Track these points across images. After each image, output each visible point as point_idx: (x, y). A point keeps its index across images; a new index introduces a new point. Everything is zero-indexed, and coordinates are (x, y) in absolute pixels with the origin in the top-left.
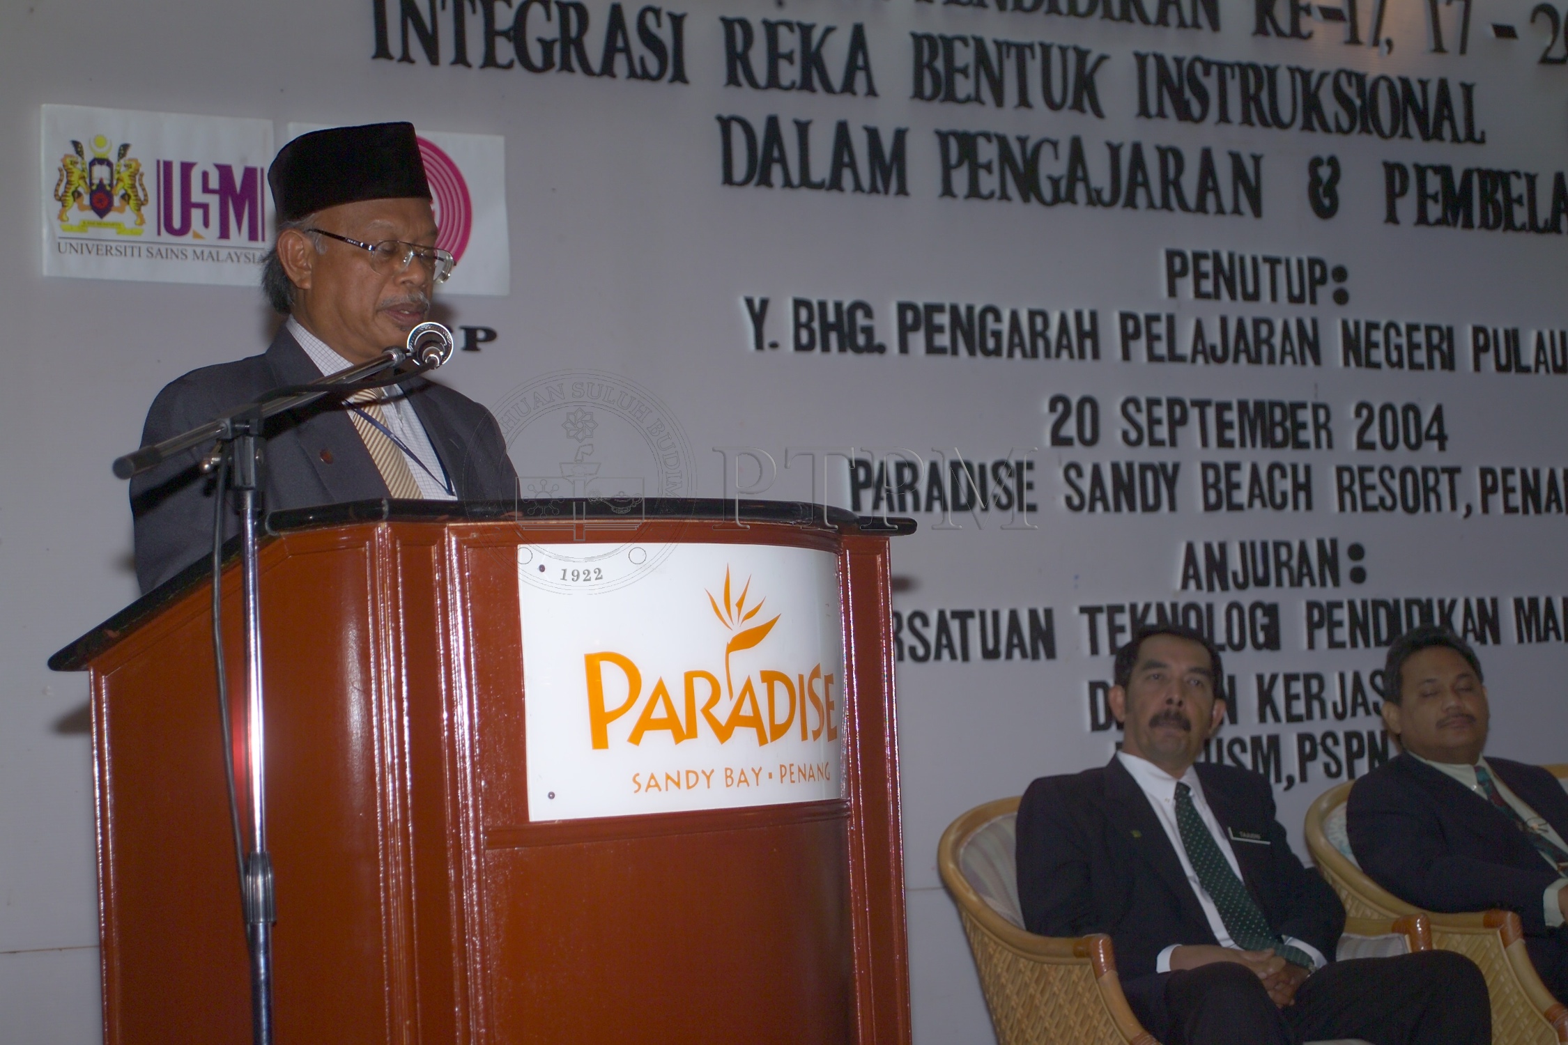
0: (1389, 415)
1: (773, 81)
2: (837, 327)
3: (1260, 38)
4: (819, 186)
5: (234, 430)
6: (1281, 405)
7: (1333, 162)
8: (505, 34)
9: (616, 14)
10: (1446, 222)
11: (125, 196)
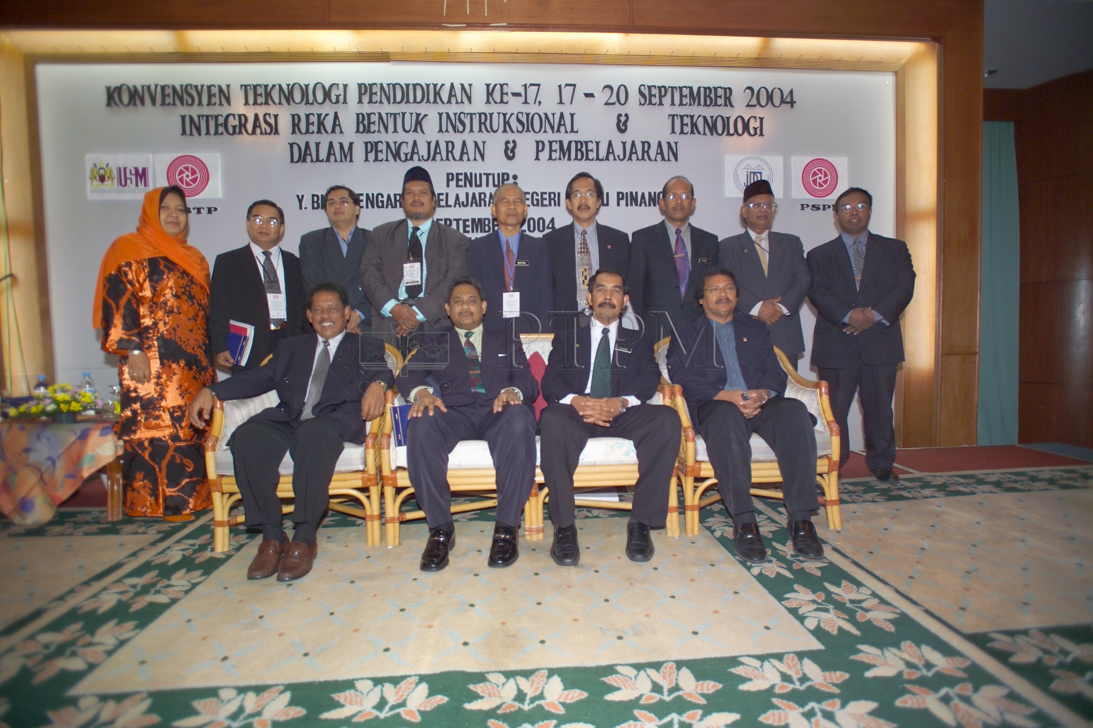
1: (307, 132)
3: (487, 104)
4: (324, 161)
7: (514, 142)
8: (221, 125)
9: (256, 116)
10: (560, 159)
11: (109, 178)
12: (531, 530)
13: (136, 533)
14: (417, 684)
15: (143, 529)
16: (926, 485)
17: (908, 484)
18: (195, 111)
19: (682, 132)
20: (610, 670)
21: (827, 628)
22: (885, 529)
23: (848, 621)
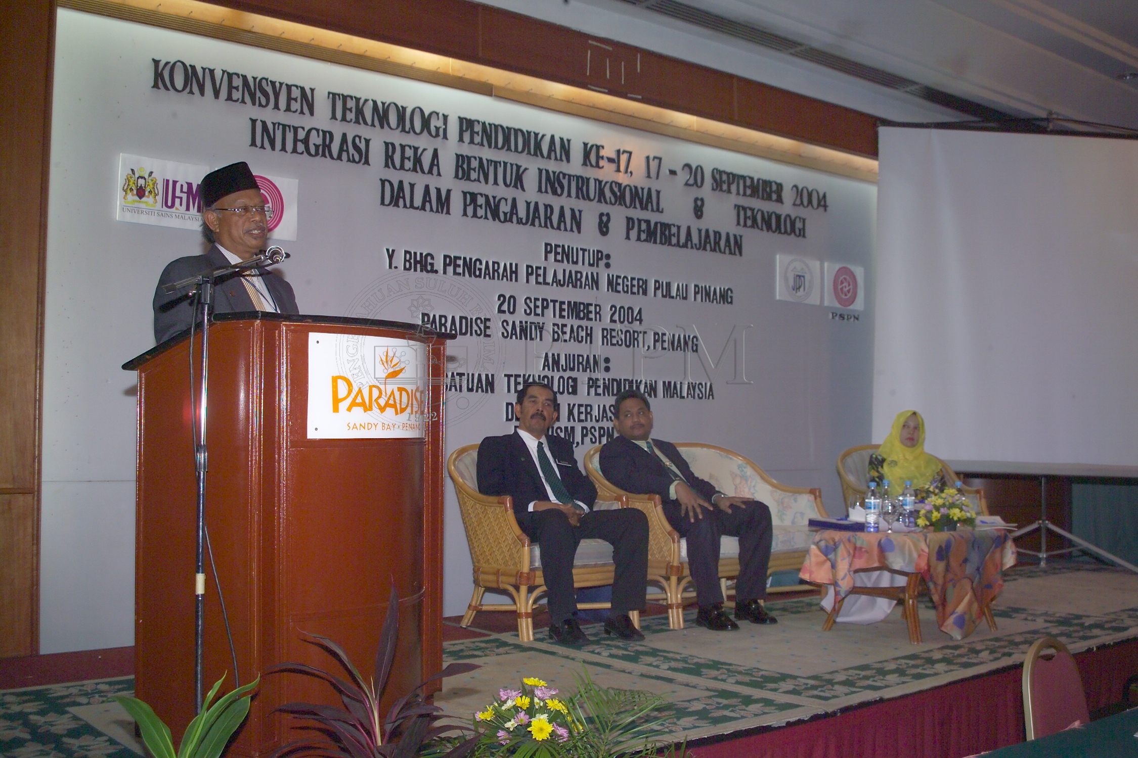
0: (622, 310)
1: (402, 167)
2: (420, 262)
3: (584, 167)
4: (417, 208)
5: (203, 280)
6: (583, 304)
7: (608, 215)
8: (301, 141)
9: (344, 136)
10: (647, 241)
11: (150, 192)
18: (269, 115)
19: (745, 225)
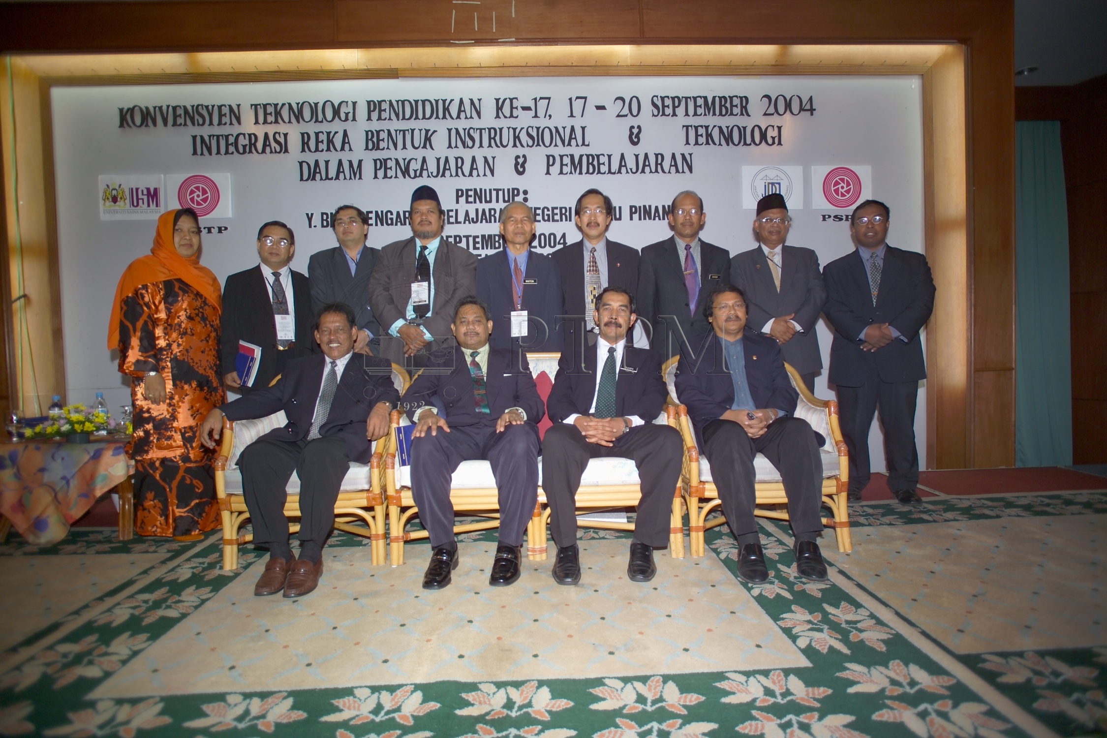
1: (317, 150)
3: (497, 119)
4: (334, 179)
7: (524, 156)
8: (232, 144)
9: (266, 135)
10: (571, 173)
11: (121, 198)
12: (534, 551)
13: (147, 552)
14: (412, 692)
15: (153, 548)
16: (950, 508)
17: (931, 507)
18: (205, 131)
19: (697, 143)
20: (599, 682)
21: (817, 647)
22: (897, 552)
23: (840, 640)
